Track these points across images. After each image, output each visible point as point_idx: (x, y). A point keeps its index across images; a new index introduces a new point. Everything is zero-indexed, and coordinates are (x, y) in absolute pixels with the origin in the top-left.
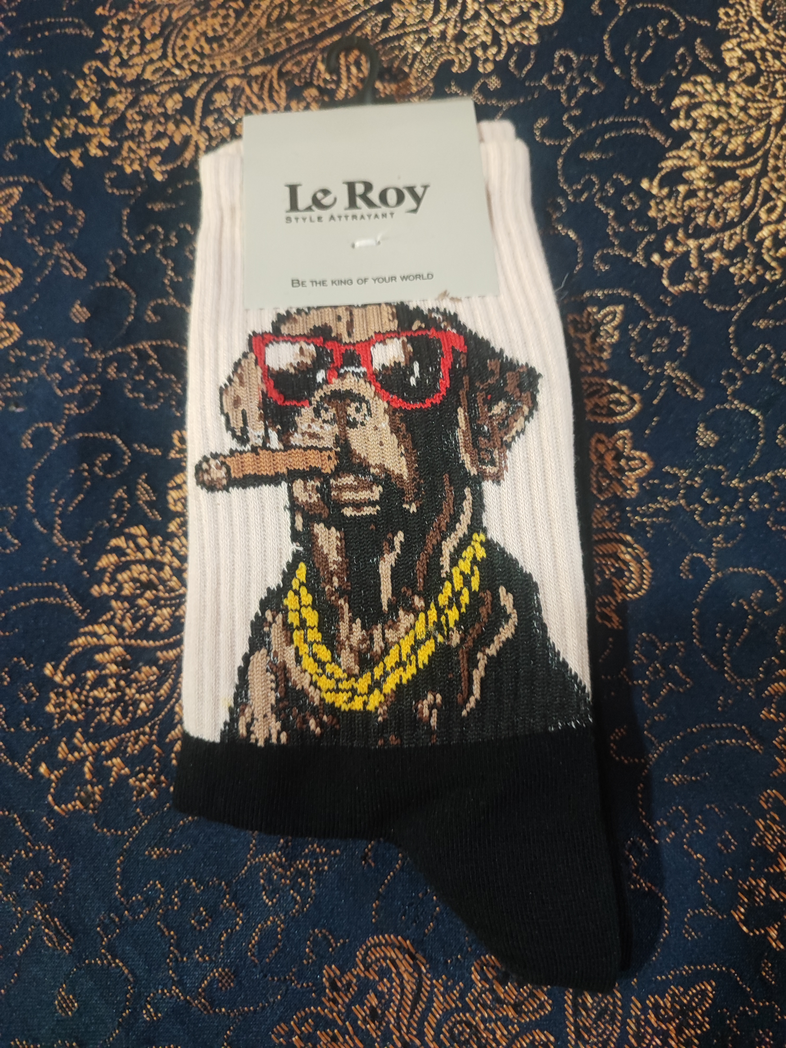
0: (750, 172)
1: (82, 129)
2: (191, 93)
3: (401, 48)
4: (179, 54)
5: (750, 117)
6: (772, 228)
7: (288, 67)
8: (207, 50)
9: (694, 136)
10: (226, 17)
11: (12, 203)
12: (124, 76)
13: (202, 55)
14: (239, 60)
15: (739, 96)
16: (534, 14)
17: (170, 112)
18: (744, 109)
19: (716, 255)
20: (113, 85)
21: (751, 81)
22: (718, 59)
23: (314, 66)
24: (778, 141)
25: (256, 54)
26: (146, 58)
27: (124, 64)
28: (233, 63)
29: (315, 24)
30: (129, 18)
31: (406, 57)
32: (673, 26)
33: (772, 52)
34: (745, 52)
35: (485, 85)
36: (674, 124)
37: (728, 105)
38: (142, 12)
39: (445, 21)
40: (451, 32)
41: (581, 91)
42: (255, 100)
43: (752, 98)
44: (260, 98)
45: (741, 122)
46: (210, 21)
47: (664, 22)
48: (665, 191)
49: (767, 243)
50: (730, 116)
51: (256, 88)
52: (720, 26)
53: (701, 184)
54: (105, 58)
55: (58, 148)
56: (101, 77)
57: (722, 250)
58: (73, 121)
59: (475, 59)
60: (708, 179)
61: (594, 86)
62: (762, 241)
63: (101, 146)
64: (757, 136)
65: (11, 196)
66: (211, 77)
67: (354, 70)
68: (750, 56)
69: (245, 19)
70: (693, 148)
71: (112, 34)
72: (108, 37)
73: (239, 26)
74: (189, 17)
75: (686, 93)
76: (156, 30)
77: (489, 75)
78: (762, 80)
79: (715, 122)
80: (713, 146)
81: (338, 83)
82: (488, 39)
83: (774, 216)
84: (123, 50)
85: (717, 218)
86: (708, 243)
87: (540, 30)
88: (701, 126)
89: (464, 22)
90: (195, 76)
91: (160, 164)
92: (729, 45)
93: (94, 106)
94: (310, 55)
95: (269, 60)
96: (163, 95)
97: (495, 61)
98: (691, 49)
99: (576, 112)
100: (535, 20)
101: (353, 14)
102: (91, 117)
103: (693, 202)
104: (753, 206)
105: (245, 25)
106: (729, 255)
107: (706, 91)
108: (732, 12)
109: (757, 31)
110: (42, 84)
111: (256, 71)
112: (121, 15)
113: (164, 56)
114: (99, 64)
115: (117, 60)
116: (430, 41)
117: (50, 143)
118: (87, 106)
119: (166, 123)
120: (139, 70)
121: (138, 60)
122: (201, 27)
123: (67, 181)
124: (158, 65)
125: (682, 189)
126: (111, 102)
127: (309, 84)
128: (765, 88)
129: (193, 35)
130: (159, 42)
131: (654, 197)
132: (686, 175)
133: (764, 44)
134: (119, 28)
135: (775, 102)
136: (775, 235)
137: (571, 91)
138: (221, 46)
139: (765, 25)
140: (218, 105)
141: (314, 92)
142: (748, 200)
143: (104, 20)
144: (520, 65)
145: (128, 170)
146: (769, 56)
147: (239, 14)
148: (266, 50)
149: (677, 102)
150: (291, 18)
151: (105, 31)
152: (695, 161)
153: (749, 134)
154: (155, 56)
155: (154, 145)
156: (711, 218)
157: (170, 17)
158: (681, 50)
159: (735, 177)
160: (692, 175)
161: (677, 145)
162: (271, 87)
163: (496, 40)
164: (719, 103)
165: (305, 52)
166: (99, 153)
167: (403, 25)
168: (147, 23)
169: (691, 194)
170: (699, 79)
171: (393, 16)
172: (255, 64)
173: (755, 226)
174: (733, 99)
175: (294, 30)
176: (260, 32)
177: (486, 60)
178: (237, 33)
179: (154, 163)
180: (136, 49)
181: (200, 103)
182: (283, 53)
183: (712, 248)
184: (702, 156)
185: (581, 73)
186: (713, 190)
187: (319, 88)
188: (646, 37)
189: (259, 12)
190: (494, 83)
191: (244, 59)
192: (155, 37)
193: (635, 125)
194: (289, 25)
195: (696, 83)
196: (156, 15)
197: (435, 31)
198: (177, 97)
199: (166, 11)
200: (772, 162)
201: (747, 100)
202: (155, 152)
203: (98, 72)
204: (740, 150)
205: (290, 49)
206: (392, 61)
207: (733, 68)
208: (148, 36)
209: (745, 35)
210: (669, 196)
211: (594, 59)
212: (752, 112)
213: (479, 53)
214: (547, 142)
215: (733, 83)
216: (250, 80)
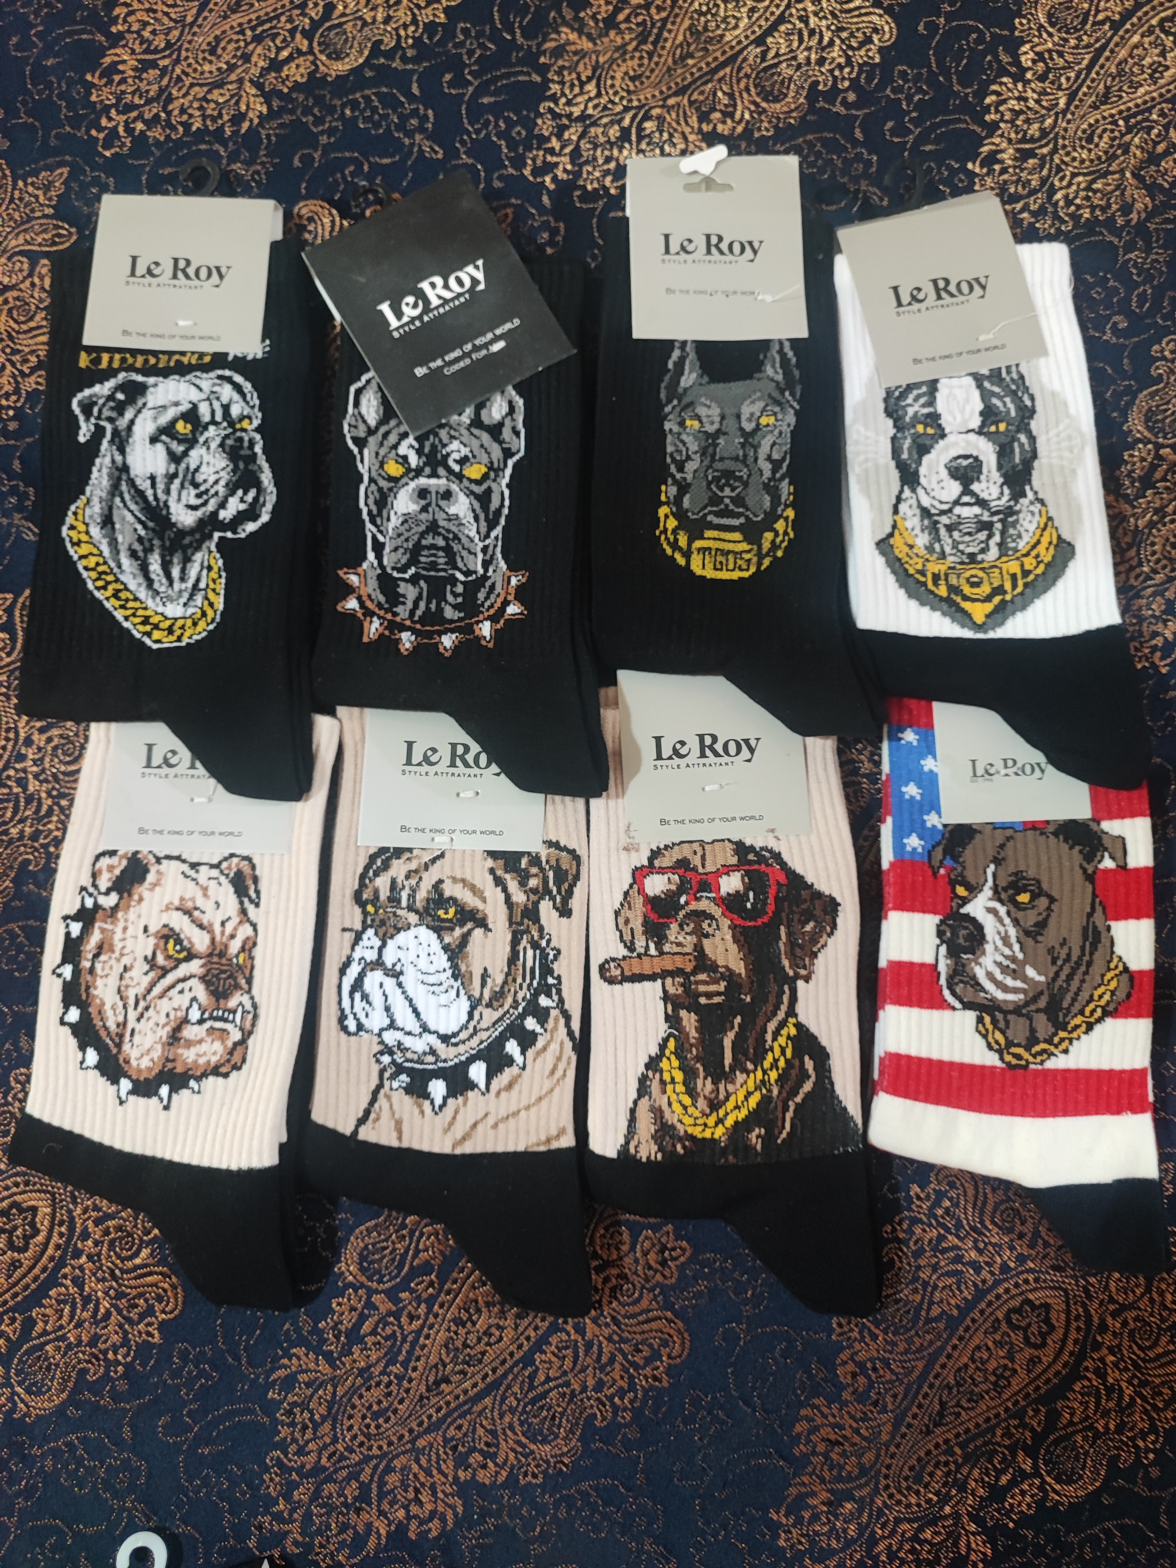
0: (1045, 150)
1: (549, 158)
2: (626, 122)
3: (780, 74)
4: (611, 92)
5: (1043, 107)
6: (1063, 192)
7: (695, 96)
8: (632, 88)
9: (1002, 125)
10: (641, 58)
11: (509, 220)
12: (571, 113)
13: (629, 92)
14: (657, 93)
15: (1034, 91)
16: (875, 38)
17: (613, 139)
18: (1038, 102)
19: (1025, 215)
20: (565, 121)
21: (1042, 78)
22: (1017, 63)
23: (715, 94)
24: (1064, 125)
25: (669, 88)
26: (586, 97)
27: (569, 103)
28: (654, 96)
29: (710, 59)
30: (567, 64)
31: (783, 82)
32: (980, 40)
33: (1058, 52)
34: (1037, 54)
35: (845, 98)
36: (987, 118)
37: (1026, 100)
38: (575, 58)
39: (809, 49)
40: (813, 57)
41: (916, 98)
42: (674, 124)
43: (1044, 93)
44: (678, 123)
45: (1037, 112)
46: (630, 63)
47: (974, 36)
48: (985, 170)
49: (1061, 203)
50: (1029, 108)
51: (674, 115)
52: (1017, 33)
53: (1010, 162)
54: (554, 98)
55: (534, 173)
56: (556, 116)
57: (1030, 212)
58: (541, 153)
59: (835, 78)
60: (1015, 159)
61: (925, 93)
62: (1057, 202)
63: (565, 170)
64: (1049, 121)
65: (506, 215)
66: (639, 108)
67: (745, 95)
68: (1040, 57)
69: (656, 59)
70: (1002, 136)
71: (556, 78)
72: (553, 81)
73: (653, 65)
74: (612, 61)
75: (995, 93)
76: (589, 73)
77: (846, 90)
78: (1051, 76)
79: (1017, 113)
80: (1017, 133)
81: (735, 106)
82: (842, 60)
83: (1064, 183)
84: (567, 92)
85: (1024, 187)
86: (1019, 206)
87: (880, 50)
88: (1006, 118)
89: (823, 49)
90: (626, 109)
91: (612, 181)
92: (1024, 49)
93: (554, 140)
94: (710, 85)
95: (681, 92)
96: (605, 126)
97: (850, 79)
98: (996, 56)
99: (914, 114)
100: (876, 41)
101: (738, 48)
102: (553, 148)
103: (1005, 177)
104: (1049, 176)
105: (657, 64)
106: (1034, 214)
107: (1009, 90)
108: (1024, 21)
109: (1045, 35)
110: (510, 124)
111: (671, 102)
112: (560, 62)
113: (599, 95)
114: (552, 105)
115: (563, 100)
116: (799, 66)
117: (527, 172)
118: (548, 139)
119: (611, 149)
120: (582, 107)
121: (579, 99)
122: (623, 69)
123: (545, 199)
124: (596, 101)
125: (997, 167)
126: (566, 135)
127: (713, 110)
128: (1052, 83)
129: (619, 75)
130: (594, 82)
131: (977, 175)
132: (999, 156)
133: (1050, 45)
134: (559, 73)
135: (1061, 93)
136: (1066, 197)
137: (909, 99)
138: (642, 83)
139: (1050, 29)
140: (648, 132)
141: (717, 115)
142: (1045, 172)
143: (546, 68)
144: (869, 80)
145: (589, 187)
146: (1055, 56)
147: (650, 55)
148: (677, 84)
149: (988, 100)
150: (692, 56)
151: (550, 76)
152: (1004, 145)
153: (1042, 122)
154: (592, 94)
155: (605, 167)
156: (1020, 188)
157: (597, 61)
158: (989, 58)
159: (1034, 156)
160: (1005, 156)
161: (990, 135)
162: (685, 113)
163: (849, 62)
164: (1019, 99)
165: (706, 83)
166: (565, 176)
167: (777, 55)
168: (581, 67)
169: (1004, 171)
170: (1005, 80)
171: (769, 48)
172: (669, 97)
173: (1052, 191)
174: (1029, 94)
175: (694, 66)
176: (669, 69)
177: (843, 79)
178: (652, 71)
179: (608, 180)
180: (577, 90)
181: (634, 131)
182: (690, 84)
183: (1022, 211)
184: (1010, 141)
185: (915, 84)
186: (1019, 167)
187: (721, 111)
188: (961, 50)
189: (665, 53)
190: (851, 97)
191: (661, 92)
192: (589, 79)
193: (959, 121)
194: (690, 62)
195: (1001, 84)
196: (587, 60)
197: (802, 57)
198: (617, 127)
199: (594, 57)
200: (1060, 141)
201: (1040, 94)
202: (607, 173)
203: (550, 110)
204: (1037, 134)
205: (694, 81)
206: (773, 85)
207: (1030, 69)
208: (584, 78)
209: (1036, 40)
210: (988, 174)
211: (924, 71)
212: (1044, 103)
213: (837, 73)
214: (896, 140)
215: (1029, 81)
216: (669, 109)
